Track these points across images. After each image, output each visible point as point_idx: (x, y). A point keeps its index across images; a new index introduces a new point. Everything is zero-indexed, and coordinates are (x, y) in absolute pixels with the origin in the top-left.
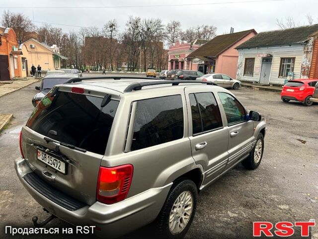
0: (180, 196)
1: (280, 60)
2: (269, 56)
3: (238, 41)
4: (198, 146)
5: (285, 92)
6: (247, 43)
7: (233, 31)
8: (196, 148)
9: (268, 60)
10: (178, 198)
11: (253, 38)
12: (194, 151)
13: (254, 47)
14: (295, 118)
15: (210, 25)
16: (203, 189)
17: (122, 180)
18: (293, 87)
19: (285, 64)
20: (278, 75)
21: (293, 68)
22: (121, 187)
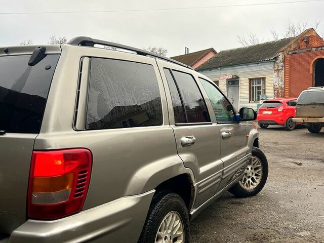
0: (165, 218)
1: (248, 81)
2: (235, 77)
3: (196, 63)
4: (185, 139)
5: (261, 115)
6: (206, 63)
7: (188, 51)
8: (182, 142)
9: (234, 82)
10: (163, 221)
11: (213, 57)
12: (180, 146)
13: (216, 68)
14: (279, 142)
15: (158, 48)
16: (195, 213)
17: (75, 175)
18: (270, 109)
19: (254, 86)
20: (248, 100)
21: (265, 90)
22: (72, 186)
